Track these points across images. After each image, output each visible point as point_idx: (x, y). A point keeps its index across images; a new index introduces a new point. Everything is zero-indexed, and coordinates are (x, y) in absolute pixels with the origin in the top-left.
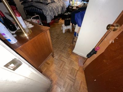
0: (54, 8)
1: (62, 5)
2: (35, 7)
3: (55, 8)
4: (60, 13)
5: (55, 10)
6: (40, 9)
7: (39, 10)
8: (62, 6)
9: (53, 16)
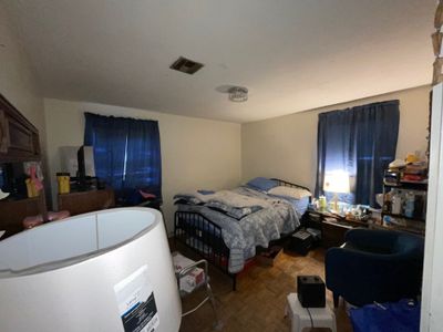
0: (257, 227)
1: (284, 213)
2: (204, 218)
3: (260, 225)
4: (279, 237)
5: (261, 231)
6: (215, 225)
7: (212, 226)
8: (285, 216)
9: (254, 248)
